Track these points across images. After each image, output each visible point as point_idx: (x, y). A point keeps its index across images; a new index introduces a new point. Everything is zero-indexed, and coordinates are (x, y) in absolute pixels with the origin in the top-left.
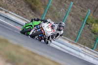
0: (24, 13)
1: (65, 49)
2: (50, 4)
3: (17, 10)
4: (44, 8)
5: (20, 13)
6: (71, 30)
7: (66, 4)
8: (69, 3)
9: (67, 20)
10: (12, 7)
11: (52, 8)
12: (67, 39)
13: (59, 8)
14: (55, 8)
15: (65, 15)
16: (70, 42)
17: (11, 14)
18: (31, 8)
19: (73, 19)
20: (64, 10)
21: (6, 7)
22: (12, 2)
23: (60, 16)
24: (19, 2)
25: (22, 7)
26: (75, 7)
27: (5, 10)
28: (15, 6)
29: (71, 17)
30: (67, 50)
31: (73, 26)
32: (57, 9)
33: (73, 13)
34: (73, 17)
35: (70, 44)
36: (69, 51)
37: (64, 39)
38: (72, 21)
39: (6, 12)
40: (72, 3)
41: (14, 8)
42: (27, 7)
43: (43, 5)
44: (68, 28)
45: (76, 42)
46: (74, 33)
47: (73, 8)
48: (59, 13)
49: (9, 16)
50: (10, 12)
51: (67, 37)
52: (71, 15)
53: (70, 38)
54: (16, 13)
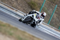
0: (27, 11)
1: (52, 34)
2: (43, 6)
3: (23, 9)
4: (40, 9)
5: (25, 11)
6: (56, 22)
7: (53, 6)
8: (55, 5)
9: (54, 16)
10: (20, 7)
11: (44, 9)
12: (54, 28)
13: (49, 9)
14: (46, 9)
15: (52, 13)
16: (55, 29)
17: (19, 12)
18: (32, 8)
19: (57, 15)
20: (52, 10)
21: (16, 8)
22: (20, 5)
23: (50, 13)
24: (24, 4)
25: (26, 8)
26: (59, 8)
27: (16, 9)
28: (22, 7)
29: (56, 14)
30: (54, 35)
31: (57, 20)
32: (48, 9)
33: (57, 12)
34: (57, 14)
35: (55, 31)
36: (55, 35)
37: (52, 27)
38: (56, 16)
39: (16, 11)
40: (57, 5)
41: (21, 8)
42: (29, 8)
43: (39, 7)
44: (54, 21)
45: (59, 30)
46: (58, 24)
47: (57, 8)
48: (49, 11)
49: (18, 13)
50: (19, 11)
51: (53, 26)
52: (56, 13)
53: (55, 27)
54: (22, 11)
